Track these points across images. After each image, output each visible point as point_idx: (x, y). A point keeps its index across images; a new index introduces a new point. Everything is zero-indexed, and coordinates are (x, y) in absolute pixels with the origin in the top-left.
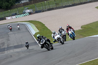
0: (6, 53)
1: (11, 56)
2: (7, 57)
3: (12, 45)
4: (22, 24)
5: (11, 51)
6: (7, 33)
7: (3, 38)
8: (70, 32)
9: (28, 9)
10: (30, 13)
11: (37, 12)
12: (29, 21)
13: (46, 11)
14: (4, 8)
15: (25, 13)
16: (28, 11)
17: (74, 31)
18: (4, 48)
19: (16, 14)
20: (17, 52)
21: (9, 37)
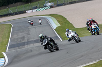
0: (26, 47)
1: (31, 51)
2: (27, 52)
3: (32, 40)
4: (43, 18)
5: (32, 45)
6: (27, 27)
7: (23, 32)
8: (93, 27)
9: (49, 2)
10: (51, 7)
11: (58, 5)
12: (50, 15)
13: (67, 4)
14: (24, 2)
15: (45, 7)
16: (50, 4)
17: (98, 25)
18: (25, 42)
19: (36, 8)
20: (38, 47)
21: (29, 31)
